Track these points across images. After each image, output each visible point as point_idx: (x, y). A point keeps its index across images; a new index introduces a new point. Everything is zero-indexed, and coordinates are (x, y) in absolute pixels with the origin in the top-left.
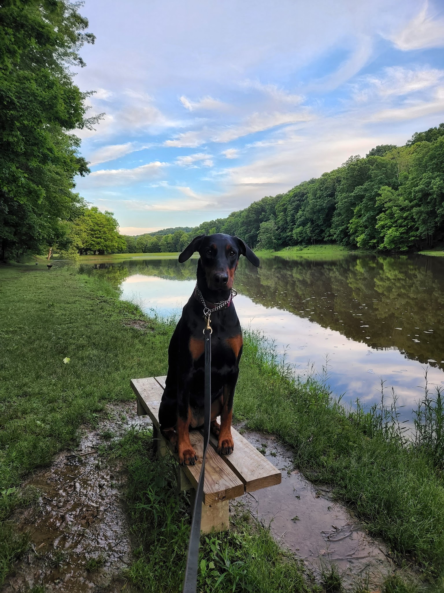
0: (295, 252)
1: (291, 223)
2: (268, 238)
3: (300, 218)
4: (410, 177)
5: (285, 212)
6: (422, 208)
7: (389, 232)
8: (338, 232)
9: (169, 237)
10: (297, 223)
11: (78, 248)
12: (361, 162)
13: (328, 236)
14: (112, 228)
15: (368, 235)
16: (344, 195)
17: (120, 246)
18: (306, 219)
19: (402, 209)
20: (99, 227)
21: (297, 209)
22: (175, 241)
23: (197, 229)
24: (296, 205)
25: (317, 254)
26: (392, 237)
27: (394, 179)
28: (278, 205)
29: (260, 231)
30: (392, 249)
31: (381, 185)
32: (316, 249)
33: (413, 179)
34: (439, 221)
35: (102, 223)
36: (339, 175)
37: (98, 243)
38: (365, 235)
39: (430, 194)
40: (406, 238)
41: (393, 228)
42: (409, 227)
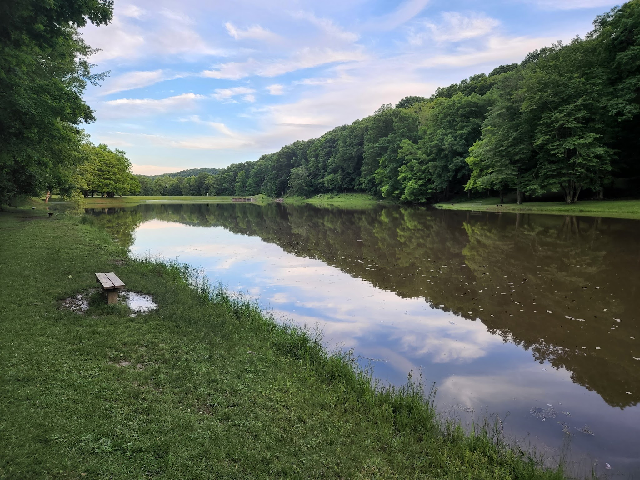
0: (326, 200)
1: (323, 169)
2: (299, 184)
3: (331, 164)
4: (428, 132)
5: (317, 158)
6: (437, 163)
7: (409, 184)
8: (366, 182)
9: (192, 179)
10: (328, 170)
11: (82, 190)
12: (386, 113)
13: (358, 185)
14: (124, 169)
15: (392, 186)
16: (371, 145)
17: (132, 188)
18: (337, 166)
19: (421, 163)
20: (108, 167)
21: (328, 155)
22: (199, 183)
23: (224, 171)
24: (327, 151)
25: (348, 203)
26: (411, 189)
27: (415, 133)
28: (309, 151)
29: (291, 176)
30: (412, 200)
31: (403, 138)
32: (347, 197)
33: (431, 134)
34: (450, 175)
35: (111, 163)
36: (367, 124)
37: (107, 185)
38: (389, 186)
39: (443, 150)
40: (424, 190)
41: (413, 181)
42: (426, 180)
